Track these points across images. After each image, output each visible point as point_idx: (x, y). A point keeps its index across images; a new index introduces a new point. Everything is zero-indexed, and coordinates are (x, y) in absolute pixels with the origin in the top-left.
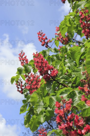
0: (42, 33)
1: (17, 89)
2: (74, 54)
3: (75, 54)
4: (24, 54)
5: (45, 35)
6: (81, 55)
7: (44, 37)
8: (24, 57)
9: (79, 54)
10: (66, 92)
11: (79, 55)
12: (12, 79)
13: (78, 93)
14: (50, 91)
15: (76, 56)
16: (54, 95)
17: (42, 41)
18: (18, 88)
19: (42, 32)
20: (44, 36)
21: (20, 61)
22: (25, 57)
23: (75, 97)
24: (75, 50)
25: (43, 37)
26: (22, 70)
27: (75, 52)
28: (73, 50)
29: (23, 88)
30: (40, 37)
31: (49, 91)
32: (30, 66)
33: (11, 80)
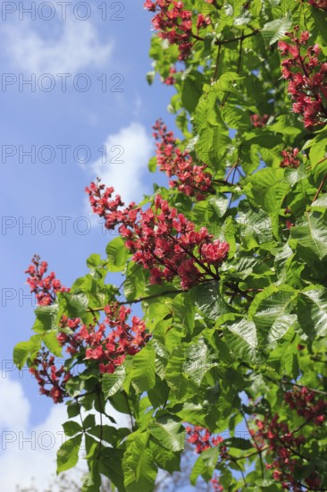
0: (102, 187)
1: (39, 387)
2: (264, 194)
3: (268, 196)
4: (45, 265)
5: (111, 190)
6: (282, 201)
7: (113, 199)
8: (45, 276)
9: (277, 197)
10: (276, 299)
11: (278, 202)
12: (15, 351)
13: (321, 298)
14: (213, 312)
15: (269, 202)
16: (233, 319)
17: (108, 212)
18: (42, 383)
19: (100, 184)
20: (110, 196)
21: (34, 293)
22: (52, 277)
23: (314, 309)
24: (265, 183)
25: (109, 200)
26: (52, 316)
27: (264, 188)
28: (259, 183)
29: (61, 379)
30: (96, 201)
31: (208, 312)
32: (79, 296)
33: (15, 356)
